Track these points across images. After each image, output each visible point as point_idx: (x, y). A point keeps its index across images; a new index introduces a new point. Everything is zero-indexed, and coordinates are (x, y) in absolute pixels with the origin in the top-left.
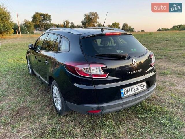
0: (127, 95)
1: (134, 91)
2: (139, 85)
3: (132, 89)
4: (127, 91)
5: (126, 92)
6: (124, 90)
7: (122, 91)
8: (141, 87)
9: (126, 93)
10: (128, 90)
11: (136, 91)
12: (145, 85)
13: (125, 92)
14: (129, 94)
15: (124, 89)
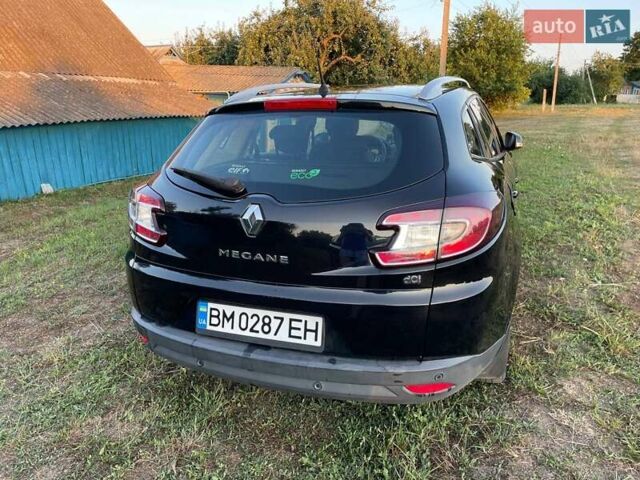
0: (219, 329)
1: (252, 330)
2: (282, 319)
3: (244, 317)
4: (221, 317)
5: (218, 317)
6: (212, 309)
7: (202, 309)
8: (291, 328)
9: (215, 321)
10: (225, 315)
11: (261, 335)
12: (316, 331)
13: (211, 316)
14: (227, 329)
15: (211, 305)
